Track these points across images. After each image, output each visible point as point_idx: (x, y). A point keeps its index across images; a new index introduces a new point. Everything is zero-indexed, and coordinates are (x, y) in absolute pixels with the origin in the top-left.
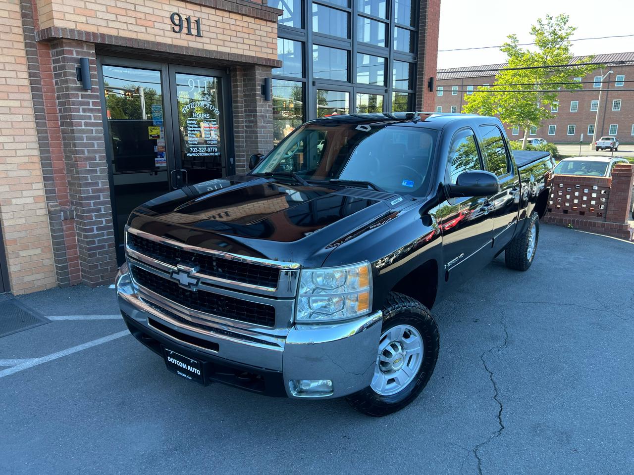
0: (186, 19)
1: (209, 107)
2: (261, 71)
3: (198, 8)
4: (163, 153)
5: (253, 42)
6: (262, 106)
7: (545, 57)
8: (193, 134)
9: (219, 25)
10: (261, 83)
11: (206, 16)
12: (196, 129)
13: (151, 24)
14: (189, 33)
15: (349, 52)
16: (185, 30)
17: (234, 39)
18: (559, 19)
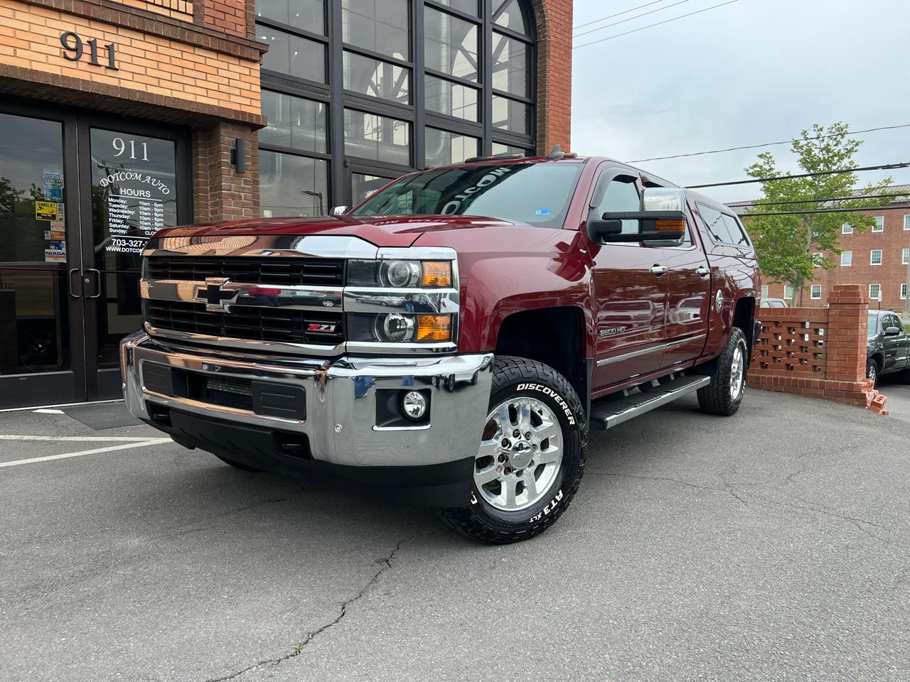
0: (88, 42)
1: (151, 181)
2: (231, 130)
3: (113, 30)
4: (60, 242)
5: (215, 87)
6: (232, 181)
7: (816, 182)
8: (118, 218)
9: (149, 55)
10: (231, 147)
11: (127, 42)
12: (125, 212)
13: (25, 45)
14: (94, 63)
15: (411, 123)
16: (86, 58)
17: (175, 78)
18: (834, 130)
